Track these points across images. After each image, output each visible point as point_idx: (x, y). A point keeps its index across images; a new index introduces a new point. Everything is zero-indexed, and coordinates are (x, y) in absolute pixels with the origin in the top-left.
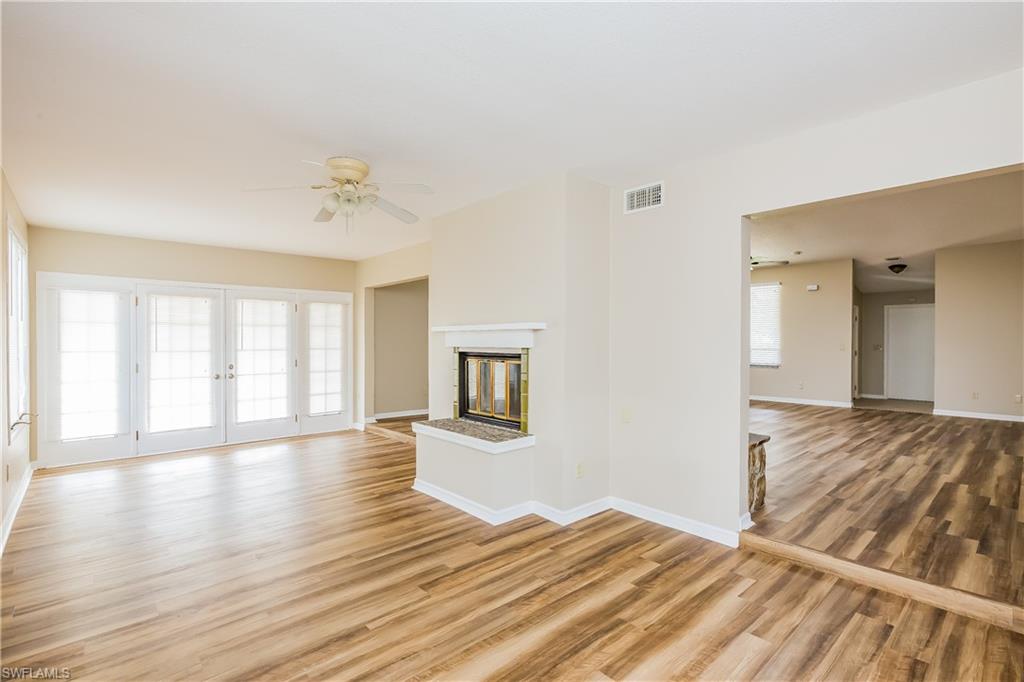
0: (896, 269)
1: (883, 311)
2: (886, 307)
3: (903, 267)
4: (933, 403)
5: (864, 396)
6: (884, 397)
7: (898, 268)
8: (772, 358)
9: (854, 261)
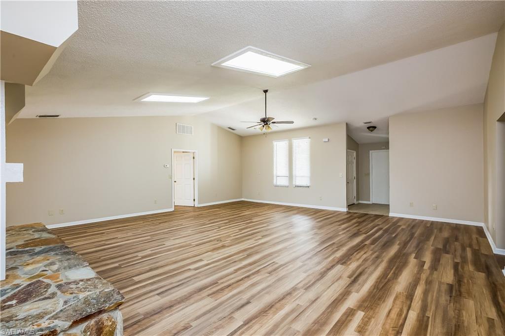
0: (371, 129)
1: (369, 154)
2: (371, 152)
3: (375, 127)
4: (389, 205)
5: (360, 202)
6: (370, 203)
7: (372, 128)
8: (305, 182)
9: (347, 124)
